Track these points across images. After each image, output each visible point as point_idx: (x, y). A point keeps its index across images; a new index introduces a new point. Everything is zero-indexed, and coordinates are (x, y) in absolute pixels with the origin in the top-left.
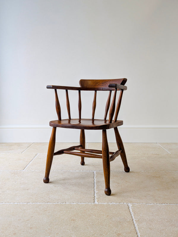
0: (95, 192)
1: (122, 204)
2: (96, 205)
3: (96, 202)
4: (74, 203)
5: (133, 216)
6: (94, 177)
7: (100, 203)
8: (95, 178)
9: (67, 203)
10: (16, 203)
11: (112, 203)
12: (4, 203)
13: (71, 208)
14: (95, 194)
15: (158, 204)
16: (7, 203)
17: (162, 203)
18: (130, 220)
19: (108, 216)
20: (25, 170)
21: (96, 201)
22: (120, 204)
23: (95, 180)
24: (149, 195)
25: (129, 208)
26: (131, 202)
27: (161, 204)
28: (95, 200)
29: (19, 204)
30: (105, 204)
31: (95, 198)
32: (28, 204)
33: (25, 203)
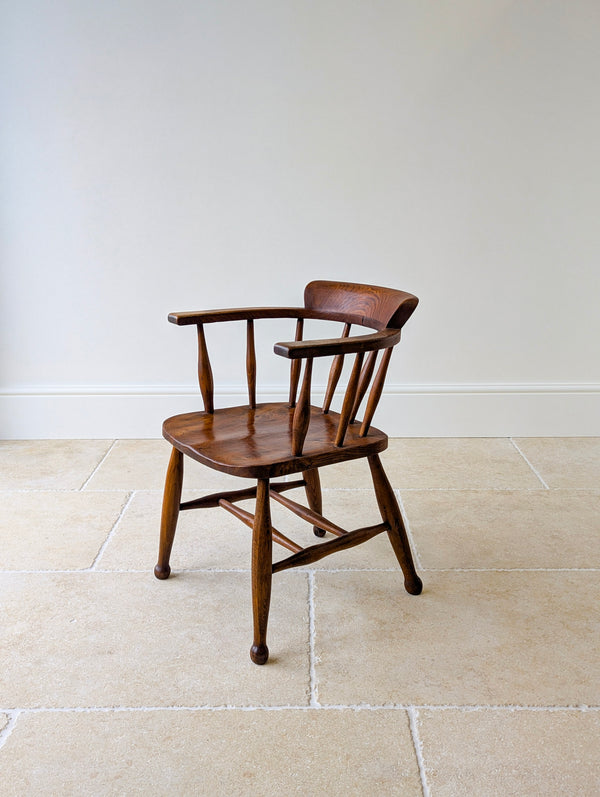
0: (312, 661)
1: (392, 707)
2: (314, 715)
3: (316, 704)
4: (251, 708)
5: (420, 754)
6: (308, 597)
7: (326, 707)
8: (312, 604)
9: (229, 707)
10: (80, 710)
11: (360, 704)
12: (43, 709)
13: (242, 727)
14: (313, 668)
15: (495, 708)
16: (53, 709)
17: (506, 705)
18: (412, 771)
19: (348, 757)
20: (96, 565)
21: (315, 695)
22: (386, 707)
23: (313, 609)
24: (472, 672)
25: (409, 726)
26: (417, 701)
27: (504, 708)
28: (313, 693)
29: (88, 711)
30: (341, 708)
31: (313, 686)
32: (116, 710)
33: (107, 710)
